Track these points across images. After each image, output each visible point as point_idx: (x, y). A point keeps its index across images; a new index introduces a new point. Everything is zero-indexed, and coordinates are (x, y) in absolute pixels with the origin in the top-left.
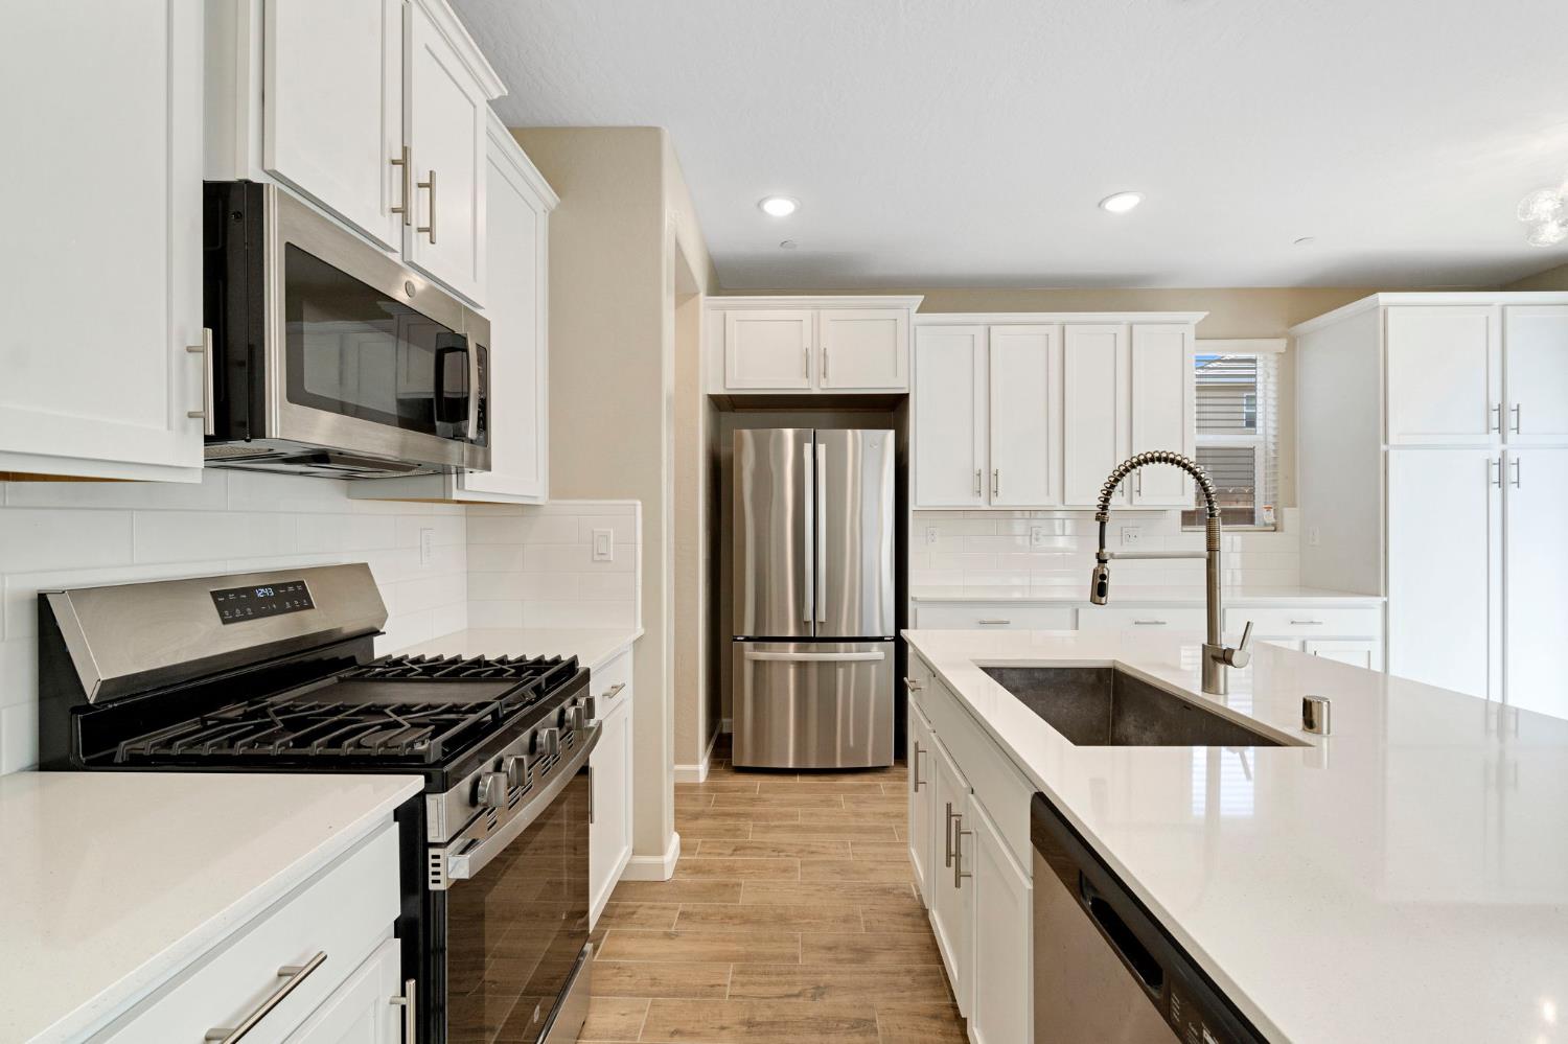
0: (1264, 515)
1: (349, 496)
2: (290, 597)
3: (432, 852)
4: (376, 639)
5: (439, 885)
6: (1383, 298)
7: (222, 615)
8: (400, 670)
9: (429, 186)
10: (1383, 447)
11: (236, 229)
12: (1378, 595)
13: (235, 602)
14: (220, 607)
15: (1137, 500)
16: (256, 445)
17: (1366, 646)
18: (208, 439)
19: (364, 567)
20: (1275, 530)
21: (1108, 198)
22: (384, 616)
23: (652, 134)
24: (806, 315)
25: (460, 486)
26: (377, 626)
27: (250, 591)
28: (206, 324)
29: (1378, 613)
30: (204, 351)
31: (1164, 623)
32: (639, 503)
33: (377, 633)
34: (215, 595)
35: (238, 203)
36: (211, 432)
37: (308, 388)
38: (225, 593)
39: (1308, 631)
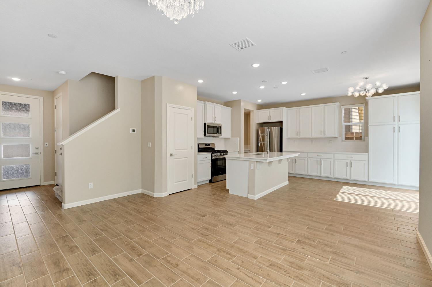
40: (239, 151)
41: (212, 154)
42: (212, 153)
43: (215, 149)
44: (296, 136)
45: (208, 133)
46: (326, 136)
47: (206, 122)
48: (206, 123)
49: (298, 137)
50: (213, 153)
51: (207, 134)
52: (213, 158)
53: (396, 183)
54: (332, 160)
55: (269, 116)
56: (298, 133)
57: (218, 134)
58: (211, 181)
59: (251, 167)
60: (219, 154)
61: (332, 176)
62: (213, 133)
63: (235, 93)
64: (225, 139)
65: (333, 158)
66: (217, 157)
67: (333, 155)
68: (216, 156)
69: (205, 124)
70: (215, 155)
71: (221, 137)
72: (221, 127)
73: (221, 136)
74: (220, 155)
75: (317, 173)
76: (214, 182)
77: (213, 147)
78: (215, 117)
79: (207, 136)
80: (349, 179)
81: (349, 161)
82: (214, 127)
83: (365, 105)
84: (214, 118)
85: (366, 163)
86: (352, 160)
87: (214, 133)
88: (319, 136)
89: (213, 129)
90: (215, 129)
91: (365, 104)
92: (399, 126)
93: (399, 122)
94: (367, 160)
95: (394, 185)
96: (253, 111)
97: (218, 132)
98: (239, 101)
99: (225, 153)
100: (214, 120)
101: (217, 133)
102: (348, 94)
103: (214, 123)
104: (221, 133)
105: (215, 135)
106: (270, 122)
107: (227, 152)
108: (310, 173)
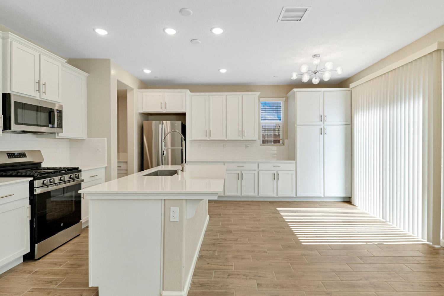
0: (281, 142)
1: (37, 137)
2: (22, 155)
3: (35, 189)
4: (42, 164)
5: (36, 193)
6: (295, 90)
7: (8, 157)
8: (44, 169)
9: (45, 85)
10: (296, 125)
11: (7, 100)
12: (295, 160)
13: (11, 155)
14: (8, 156)
15: (244, 138)
16: (10, 131)
17: (291, 172)
18: (3, 130)
19: (39, 151)
20: (283, 145)
21: (220, 69)
22: (43, 160)
23: (108, 60)
24: (161, 94)
25: (58, 135)
26: (42, 162)
27: (14, 154)
28: (2, 114)
29: (294, 165)
30: (2, 118)
31: (244, 167)
32: (106, 139)
33: (42, 163)
34: (7, 154)
35: (7, 96)
36: (3, 129)
37: (18, 122)
38: (9, 154)
39: (278, 169)
40: (106, 165)
41: (31, 184)
42: (32, 179)
43: (43, 166)
44: (204, 138)
45: (16, 123)
46: (245, 138)
47: (8, 91)
48: (9, 94)
49: (207, 138)
50: (35, 179)
51: (14, 127)
52: (38, 191)
53: (322, 196)
54: (256, 173)
55: (162, 102)
56: (208, 133)
57: (53, 127)
58: (29, 257)
59: (172, 214)
60: (57, 179)
61: (256, 195)
62: (35, 123)
63: (101, 32)
64: (71, 140)
65: (256, 169)
66: (51, 188)
67: (257, 164)
68: (48, 185)
69: (6, 97)
70: (43, 183)
71: (60, 134)
72: (60, 112)
73: (62, 132)
74: (60, 180)
75: (237, 193)
76: (39, 259)
77: (37, 161)
78: (42, 82)
79: (14, 132)
80: (276, 196)
81: (275, 172)
82: (38, 109)
83: (285, 100)
84: (40, 86)
85: (294, 173)
86: (280, 170)
87: (38, 125)
88: (237, 138)
89: (34, 113)
90: (43, 117)
91: (285, 98)
92: (325, 127)
93: (325, 122)
94: (294, 169)
95: (320, 198)
96: (132, 89)
97: (51, 121)
98: (105, 64)
99: (73, 175)
100: (39, 91)
101: (48, 126)
102: (292, 77)
103: (39, 98)
104: (60, 126)
105: (43, 129)
106: (164, 112)
107: (80, 171)
108: (227, 193)
